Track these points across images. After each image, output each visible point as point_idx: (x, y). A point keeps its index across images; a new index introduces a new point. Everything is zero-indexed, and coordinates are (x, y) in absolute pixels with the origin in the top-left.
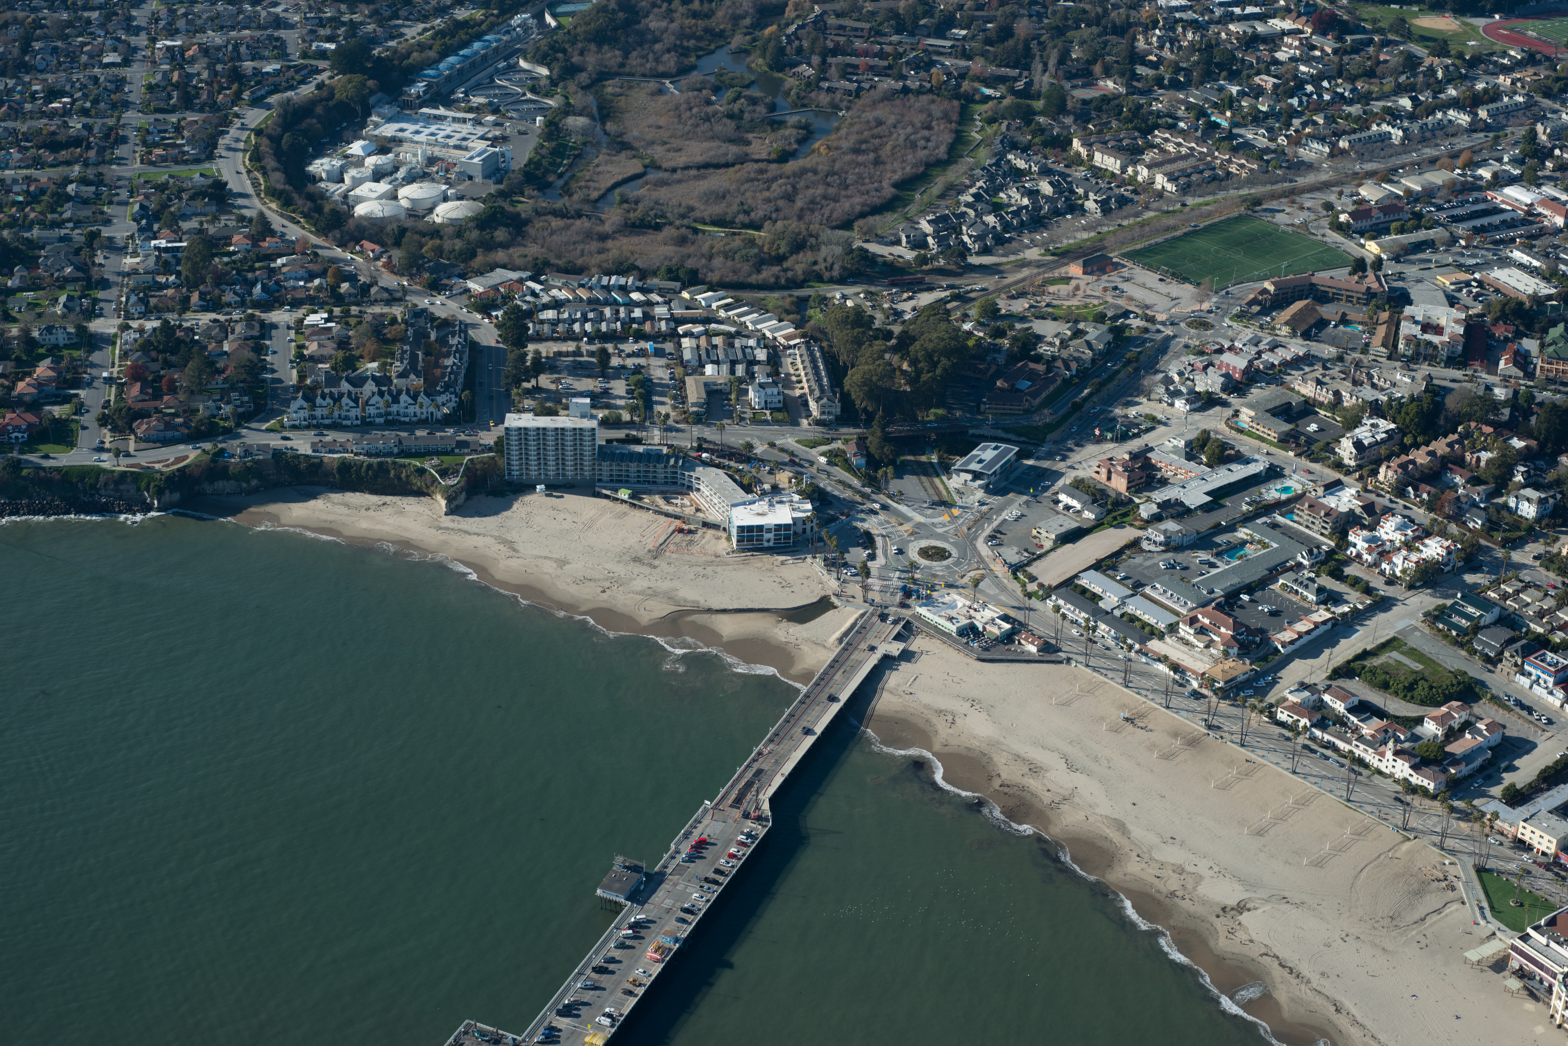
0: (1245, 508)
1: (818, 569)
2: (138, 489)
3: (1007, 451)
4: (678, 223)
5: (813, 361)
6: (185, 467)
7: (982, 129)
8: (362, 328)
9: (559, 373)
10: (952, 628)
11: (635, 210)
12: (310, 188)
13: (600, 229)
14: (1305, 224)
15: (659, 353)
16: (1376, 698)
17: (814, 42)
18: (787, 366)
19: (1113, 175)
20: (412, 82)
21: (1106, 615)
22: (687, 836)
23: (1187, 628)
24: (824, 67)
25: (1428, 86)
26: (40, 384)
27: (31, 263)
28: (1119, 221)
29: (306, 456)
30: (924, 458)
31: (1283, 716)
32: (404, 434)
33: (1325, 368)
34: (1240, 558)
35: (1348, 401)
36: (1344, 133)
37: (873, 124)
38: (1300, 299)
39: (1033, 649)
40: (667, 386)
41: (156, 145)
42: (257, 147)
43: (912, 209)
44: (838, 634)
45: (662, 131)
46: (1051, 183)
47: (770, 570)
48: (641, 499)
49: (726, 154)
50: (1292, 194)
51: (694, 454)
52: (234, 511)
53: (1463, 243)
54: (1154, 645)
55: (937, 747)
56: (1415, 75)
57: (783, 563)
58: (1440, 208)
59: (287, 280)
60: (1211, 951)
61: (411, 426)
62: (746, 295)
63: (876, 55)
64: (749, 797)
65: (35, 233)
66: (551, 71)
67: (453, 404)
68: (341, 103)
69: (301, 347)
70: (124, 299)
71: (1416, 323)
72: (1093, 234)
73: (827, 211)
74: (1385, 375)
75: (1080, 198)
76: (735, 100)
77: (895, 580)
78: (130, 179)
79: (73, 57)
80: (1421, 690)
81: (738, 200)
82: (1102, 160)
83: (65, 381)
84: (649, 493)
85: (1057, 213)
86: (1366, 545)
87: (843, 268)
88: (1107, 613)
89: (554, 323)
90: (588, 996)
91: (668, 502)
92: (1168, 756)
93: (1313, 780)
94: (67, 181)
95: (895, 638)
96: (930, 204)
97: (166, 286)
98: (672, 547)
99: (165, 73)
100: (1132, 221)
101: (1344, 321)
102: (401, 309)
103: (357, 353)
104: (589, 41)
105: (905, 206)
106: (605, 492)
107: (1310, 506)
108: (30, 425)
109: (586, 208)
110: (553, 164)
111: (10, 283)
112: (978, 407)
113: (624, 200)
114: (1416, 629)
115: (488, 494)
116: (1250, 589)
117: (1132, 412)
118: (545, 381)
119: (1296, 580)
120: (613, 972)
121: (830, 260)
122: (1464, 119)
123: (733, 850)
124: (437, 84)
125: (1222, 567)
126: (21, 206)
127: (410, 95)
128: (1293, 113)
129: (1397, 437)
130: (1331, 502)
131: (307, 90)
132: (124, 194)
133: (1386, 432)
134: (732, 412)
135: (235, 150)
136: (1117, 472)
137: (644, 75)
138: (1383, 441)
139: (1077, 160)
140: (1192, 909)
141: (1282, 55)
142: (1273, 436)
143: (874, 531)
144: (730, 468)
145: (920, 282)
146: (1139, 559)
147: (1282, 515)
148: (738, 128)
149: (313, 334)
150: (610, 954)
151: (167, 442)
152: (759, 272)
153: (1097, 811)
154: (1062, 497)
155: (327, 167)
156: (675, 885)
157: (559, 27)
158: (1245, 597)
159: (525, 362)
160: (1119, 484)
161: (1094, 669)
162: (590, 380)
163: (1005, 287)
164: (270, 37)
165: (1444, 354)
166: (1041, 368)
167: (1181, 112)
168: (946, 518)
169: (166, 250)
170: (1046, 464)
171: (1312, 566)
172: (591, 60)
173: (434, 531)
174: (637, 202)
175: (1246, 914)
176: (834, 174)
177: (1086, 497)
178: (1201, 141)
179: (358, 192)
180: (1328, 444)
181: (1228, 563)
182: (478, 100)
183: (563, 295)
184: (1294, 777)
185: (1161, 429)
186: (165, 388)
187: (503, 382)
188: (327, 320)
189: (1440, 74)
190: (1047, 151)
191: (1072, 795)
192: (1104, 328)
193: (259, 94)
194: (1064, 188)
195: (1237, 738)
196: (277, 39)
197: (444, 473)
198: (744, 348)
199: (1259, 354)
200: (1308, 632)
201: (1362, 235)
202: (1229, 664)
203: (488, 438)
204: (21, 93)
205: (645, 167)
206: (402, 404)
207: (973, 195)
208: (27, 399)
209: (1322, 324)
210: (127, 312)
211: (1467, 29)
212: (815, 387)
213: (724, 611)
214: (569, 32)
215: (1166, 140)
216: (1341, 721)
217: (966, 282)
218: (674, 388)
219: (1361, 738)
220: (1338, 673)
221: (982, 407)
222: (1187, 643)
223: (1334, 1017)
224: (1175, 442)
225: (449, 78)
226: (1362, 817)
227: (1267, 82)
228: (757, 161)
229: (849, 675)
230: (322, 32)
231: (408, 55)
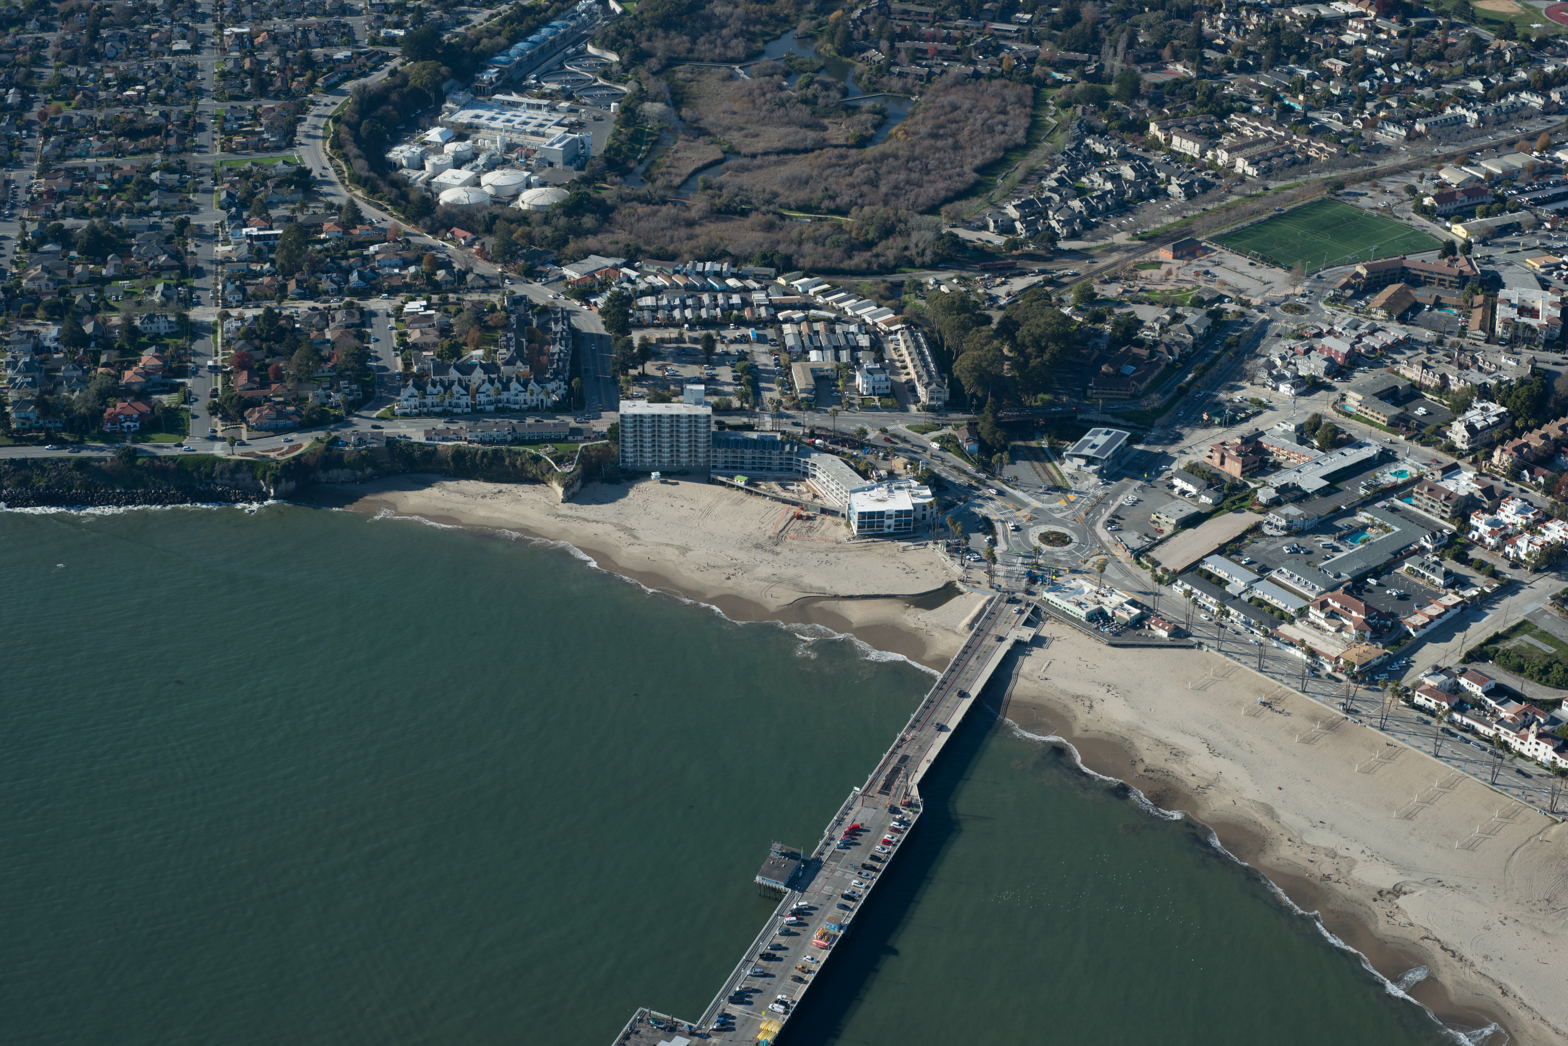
0: (1362, 492)
1: (940, 555)
2: (254, 478)
3: (1118, 437)
4: (763, 209)
5: (918, 346)
6: (300, 455)
7: (1056, 114)
8: (465, 315)
9: (664, 359)
10: (1082, 613)
11: (720, 197)
12: (393, 175)
13: (686, 215)
14: (1388, 208)
15: (761, 339)
16: (1513, 682)
17: (881, 27)
18: (890, 352)
19: (1193, 159)
20: (484, 69)
21: (1234, 599)
22: (839, 822)
23: (1318, 613)
24: (893, 51)
25: (1498, 69)
26: (147, 373)
27: (124, 251)
28: (1204, 206)
29: (420, 444)
30: (1034, 444)
31: (1420, 699)
32: (515, 422)
33: (1429, 351)
34: (1364, 542)
35: (1455, 385)
36: (1419, 116)
37: (948, 109)
38: (1393, 282)
39: (1163, 634)
40: (773, 372)
41: (236, 133)
42: (336, 134)
43: (996, 194)
44: (967, 620)
45: (737, 117)
46: (1132, 167)
47: (893, 556)
48: (757, 486)
49: (805, 140)
50: (1373, 177)
51: (807, 440)
52: (352, 498)
53: (1548, 225)
54: (1285, 629)
55: (1077, 733)
56: (1483, 58)
57: (904, 549)
58: (1522, 191)
59: (381, 267)
60: (1372, 935)
61: (522, 413)
62: (840, 280)
63: (943, 40)
64: (897, 783)
65: (124, 221)
66: (621, 56)
67: (562, 391)
68: (415, 90)
69: (403, 335)
70: (220, 287)
71: (1512, 306)
72: (1178, 218)
73: (912, 196)
74: (1490, 358)
75: (1162, 182)
76: (808, 86)
77: (1019, 566)
78: (212, 167)
79: (142, 44)
80: (1556, 672)
81: (822, 186)
82: (1181, 144)
83: (171, 370)
84: (765, 479)
85: (1141, 197)
86: (1489, 529)
87: (935, 254)
88: (1235, 598)
89: (655, 309)
90: (758, 983)
91: (785, 489)
92: (1309, 741)
93: (1457, 763)
94: (150, 169)
95: (1025, 624)
96: (1013, 189)
97: (261, 274)
98: (792, 534)
99: (236, 60)
100: (1216, 205)
101: (1438, 304)
102: (498, 296)
103: (461, 340)
104: (656, 26)
105: (988, 191)
106: (720, 478)
107: (1430, 490)
108: (142, 415)
109: (670, 193)
110: (632, 150)
111: (104, 272)
112: (1085, 392)
113: (707, 186)
114: (1545, 612)
115: (603, 481)
116: (1376, 573)
117: (1237, 396)
118: (650, 368)
119: (1422, 564)
120: (780, 959)
121: (921, 245)
122: (1537, 102)
123: (887, 836)
124: (508, 70)
125: (1346, 552)
126: (107, 194)
127: (482, 82)
128: (1366, 97)
129: (1508, 421)
130: (1450, 485)
131: (378, 78)
132: (208, 182)
133: (1498, 415)
134: (840, 398)
135: (315, 137)
136: (1230, 456)
137: (713, 61)
138: (1495, 424)
139: (1155, 145)
140: (1349, 893)
141: (1348, 38)
142: (1382, 420)
143: (992, 517)
144: (844, 454)
145: (1011, 267)
146: (1261, 544)
147: (1400, 499)
148: (813, 113)
149: (413, 322)
150: (776, 941)
151: (278, 431)
152: (850, 257)
153: (1244, 795)
154: (1177, 482)
155: (407, 154)
156: (833, 871)
157: (625, 12)
158: (1372, 581)
159: (632, 348)
160: (1233, 469)
161: (1227, 654)
162: (695, 367)
163: (1096, 272)
164: (338, 24)
165: (1543, 337)
166: (1144, 352)
167: (1253, 95)
168: (1062, 504)
169: (258, 238)
170: (1159, 449)
171: (1435, 549)
172: (660, 46)
173: (552, 519)
174: (720, 188)
175: (1402, 897)
176: (915, 159)
177: (1202, 482)
178: (1278, 124)
179: (441, 178)
180: (1439, 427)
181: (1351, 547)
182: (551, 86)
183: (660, 281)
184: (1437, 760)
185: (1268, 413)
186: (271, 376)
187: (611, 369)
188: (427, 308)
189: (1508, 57)
190: (1125, 135)
191: (1217, 779)
192: (1203, 312)
193: (332, 80)
194: (1144, 172)
195: (1377, 722)
196: (345, 26)
197: (559, 461)
198: (846, 334)
199: (1360, 338)
200: (1439, 616)
201: (1447, 218)
202: (1363, 647)
203: (603, 424)
204: (94, 81)
205: (724, 152)
206: (513, 392)
207: (1057, 180)
208: (135, 388)
209: (1417, 307)
210: (224, 300)
211: (1530, 11)
212: (923, 372)
213: (851, 597)
214: (635, 18)
215: (1243, 124)
216: (1478, 704)
217: (1058, 266)
218: (780, 374)
219: (1501, 721)
220: (1471, 657)
221: (1089, 392)
222: (1318, 627)
223: (1501, 1000)
224: (1285, 427)
225: (519, 65)
226: (1508, 800)
227: (1337, 65)
228: (836, 146)
229: (983, 660)
230: (389, 18)
231: (478, 41)
